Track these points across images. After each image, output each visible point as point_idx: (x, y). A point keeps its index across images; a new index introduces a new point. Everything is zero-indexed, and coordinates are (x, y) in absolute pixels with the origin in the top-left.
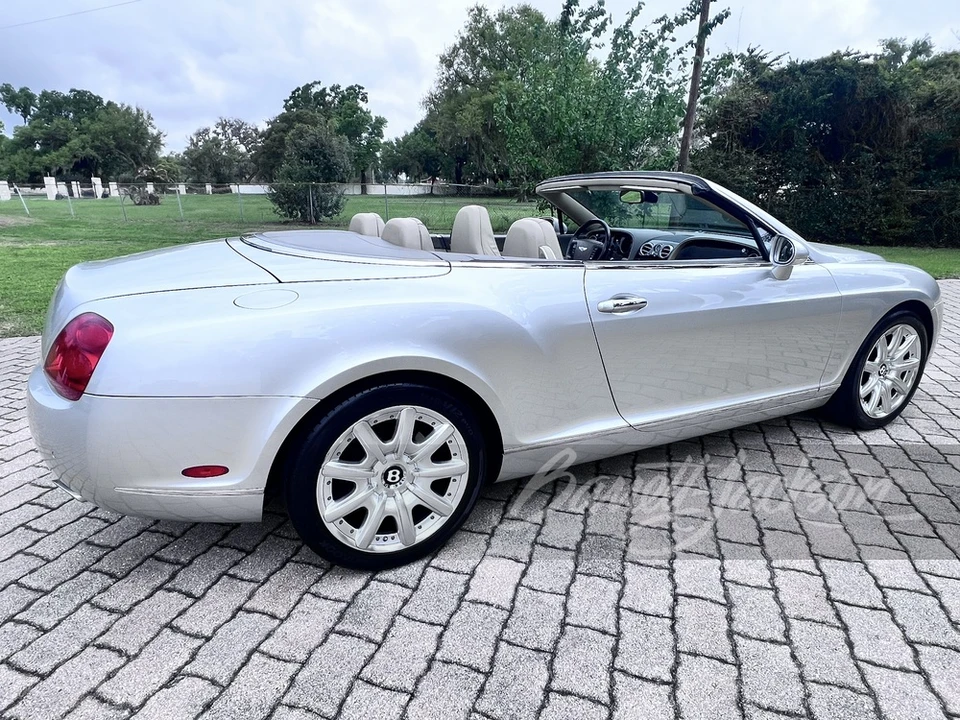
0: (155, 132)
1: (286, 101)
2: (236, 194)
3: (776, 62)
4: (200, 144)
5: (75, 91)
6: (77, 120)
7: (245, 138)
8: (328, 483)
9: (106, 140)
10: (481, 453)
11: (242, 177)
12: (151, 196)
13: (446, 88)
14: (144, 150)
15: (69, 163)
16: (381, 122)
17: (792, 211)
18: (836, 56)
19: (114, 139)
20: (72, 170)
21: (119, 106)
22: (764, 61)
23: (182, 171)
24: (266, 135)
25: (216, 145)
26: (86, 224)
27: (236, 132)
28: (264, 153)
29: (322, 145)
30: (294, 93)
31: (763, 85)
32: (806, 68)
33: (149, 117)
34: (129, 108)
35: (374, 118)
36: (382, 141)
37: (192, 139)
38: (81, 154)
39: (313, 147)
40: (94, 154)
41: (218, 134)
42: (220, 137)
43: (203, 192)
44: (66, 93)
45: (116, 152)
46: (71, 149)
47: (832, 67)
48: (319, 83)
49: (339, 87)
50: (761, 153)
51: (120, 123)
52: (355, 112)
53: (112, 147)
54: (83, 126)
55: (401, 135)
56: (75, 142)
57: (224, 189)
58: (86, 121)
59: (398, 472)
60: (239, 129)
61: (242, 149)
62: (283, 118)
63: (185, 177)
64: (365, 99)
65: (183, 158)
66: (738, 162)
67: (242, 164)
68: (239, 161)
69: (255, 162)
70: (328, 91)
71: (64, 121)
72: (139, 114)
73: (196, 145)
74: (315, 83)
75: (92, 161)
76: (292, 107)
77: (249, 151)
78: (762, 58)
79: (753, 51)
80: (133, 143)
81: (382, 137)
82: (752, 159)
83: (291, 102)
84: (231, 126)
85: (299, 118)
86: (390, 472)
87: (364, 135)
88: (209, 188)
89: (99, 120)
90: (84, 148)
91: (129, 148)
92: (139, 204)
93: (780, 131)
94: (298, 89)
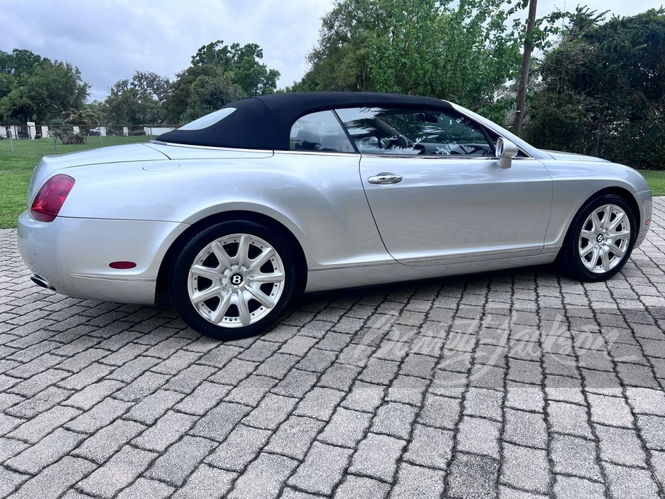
0: (82, 84)
1: (193, 57)
2: (149, 136)
3: (600, 18)
4: (120, 93)
5: (17, 50)
6: (18, 74)
7: (158, 89)
8: (195, 279)
9: (40, 91)
10: (292, 268)
11: (153, 122)
12: (77, 137)
13: (328, 45)
14: (72, 99)
15: (9, 110)
16: (274, 74)
17: (619, 143)
18: (651, 13)
19: (47, 90)
20: (11, 116)
21: (53, 62)
22: (591, 18)
23: (104, 117)
24: (176, 86)
25: (133, 95)
26: (24, 158)
27: (151, 84)
28: (174, 101)
29: (220, 93)
30: (200, 50)
31: (590, 37)
32: (626, 23)
33: (78, 72)
34: (61, 64)
35: (268, 71)
36: (275, 91)
37: (112, 90)
38: (19, 102)
39: (213, 94)
40: (30, 102)
41: (136, 85)
42: (137, 88)
43: (121, 134)
44: (10, 52)
45: (48, 101)
46: (11, 99)
47: (647, 22)
48: (222, 42)
49: (238, 45)
50: (589, 94)
51: (54, 76)
52: (252, 66)
53: (45, 96)
54: (22, 79)
55: (291, 85)
56: (14, 93)
57: (138, 131)
58: (25, 75)
59: (240, 278)
60: (153, 81)
61: (155, 97)
62: (190, 71)
63: (106, 121)
64: (260, 55)
65: (104, 106)
66: (569, 102)
67: (155, 111)
68: (152, 108)
69: (166, 108)
70: (229, 49)
71: (7, 76)
72: (69, 68)
73: (116, 95)
74: (218, 42)
75: (27, 108)
76: (198, 62)
77: (161, 100)
78: (589, 15)
79: (581, 10)
80: (63, 93)
81: (275, 87)
82: (582, 99)
83: (198, 58)
84: (147, 78)
85: (205, 72)
86: (235, 277)
87: (260, 85)
88: (126, 130)
89: (36, 74)
90: (21, 97)
91: (60, 97)
92: (67, 143)
93: (604, 75)
94: (204, 47)
